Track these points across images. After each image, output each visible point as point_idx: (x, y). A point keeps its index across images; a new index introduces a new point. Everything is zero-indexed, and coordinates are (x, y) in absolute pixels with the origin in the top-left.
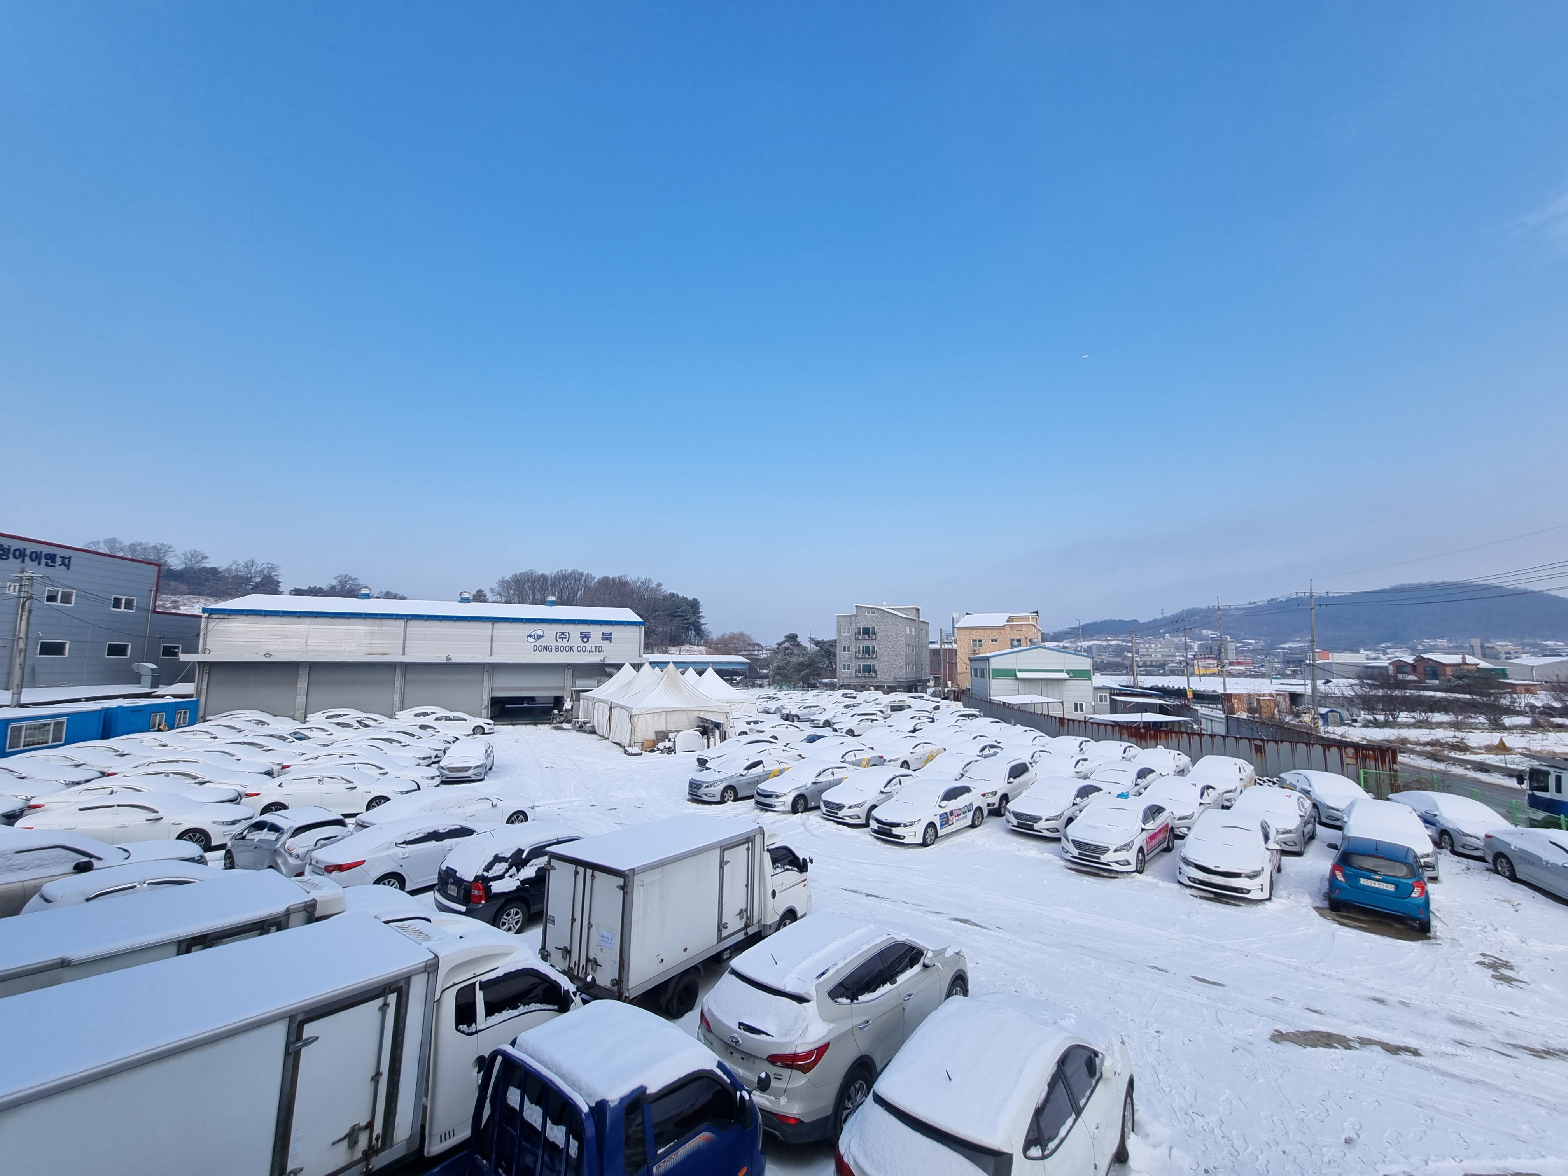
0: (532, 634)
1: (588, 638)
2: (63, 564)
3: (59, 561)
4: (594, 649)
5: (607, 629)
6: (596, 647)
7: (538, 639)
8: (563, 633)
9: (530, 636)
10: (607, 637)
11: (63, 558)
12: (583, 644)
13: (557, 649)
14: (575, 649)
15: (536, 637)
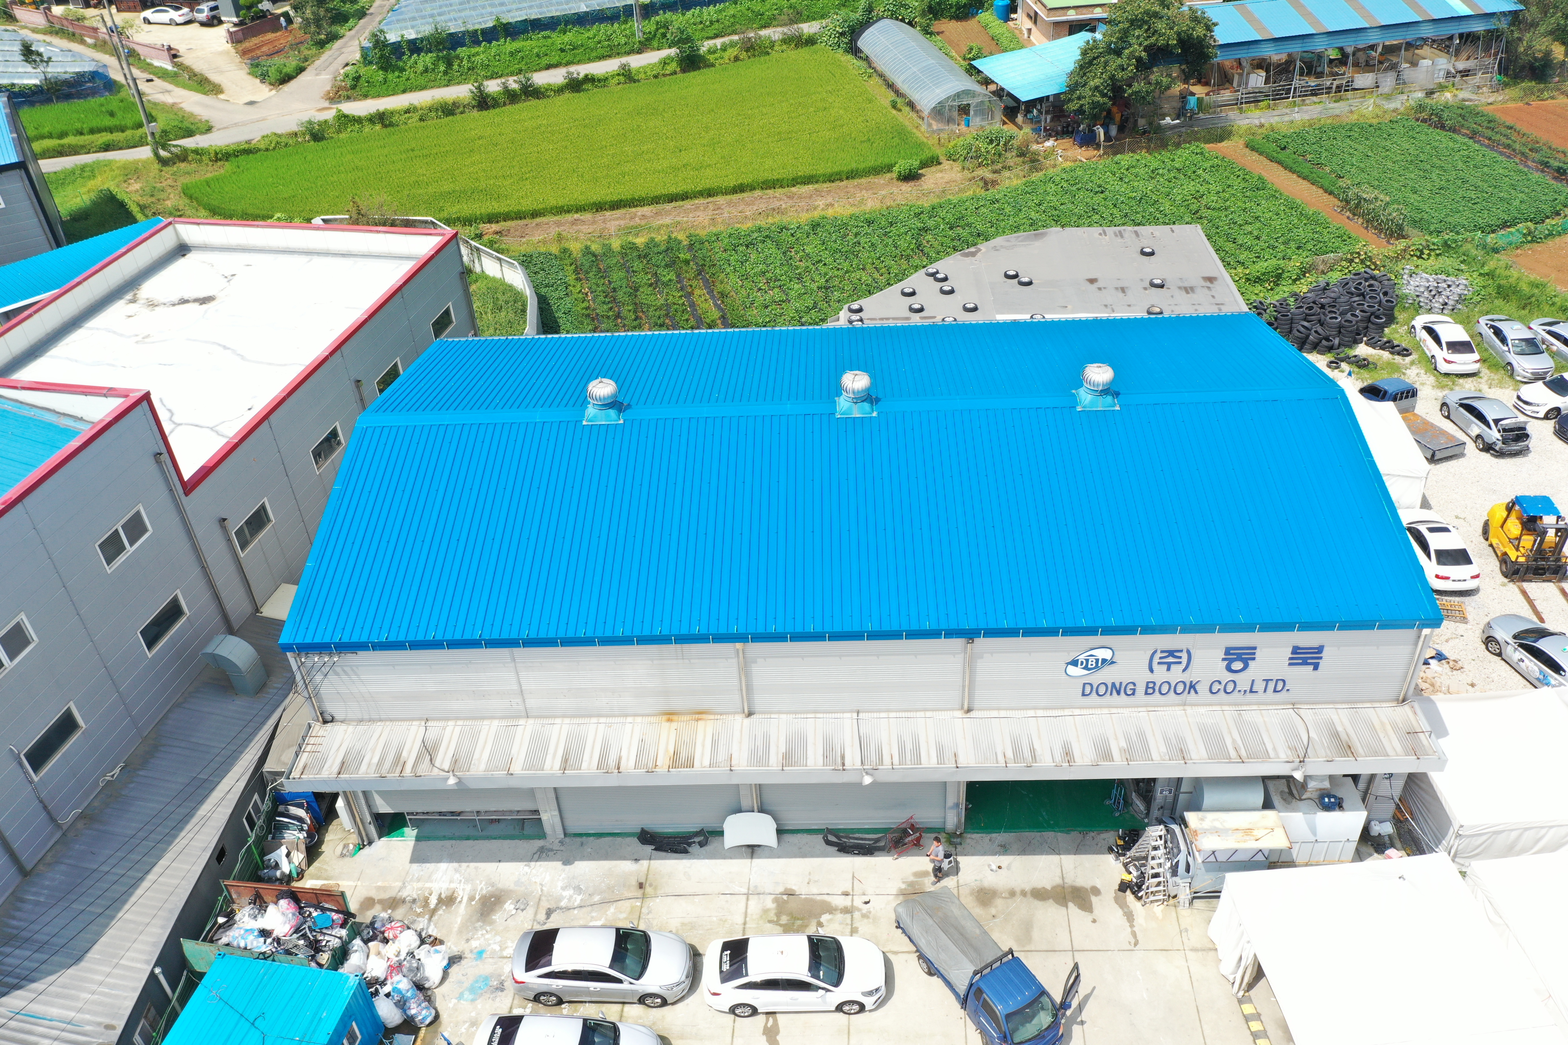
0: (1082, 658)
1: (1246, 662)
4: (1259, 686)
5: (1308, 639)
7: (1097, 668)
8: (1171, 653)
9: (1074, 663)
10: (1306, 654)
13: (1150, 688)
14: (1202, 688)
15: (1092, 663)
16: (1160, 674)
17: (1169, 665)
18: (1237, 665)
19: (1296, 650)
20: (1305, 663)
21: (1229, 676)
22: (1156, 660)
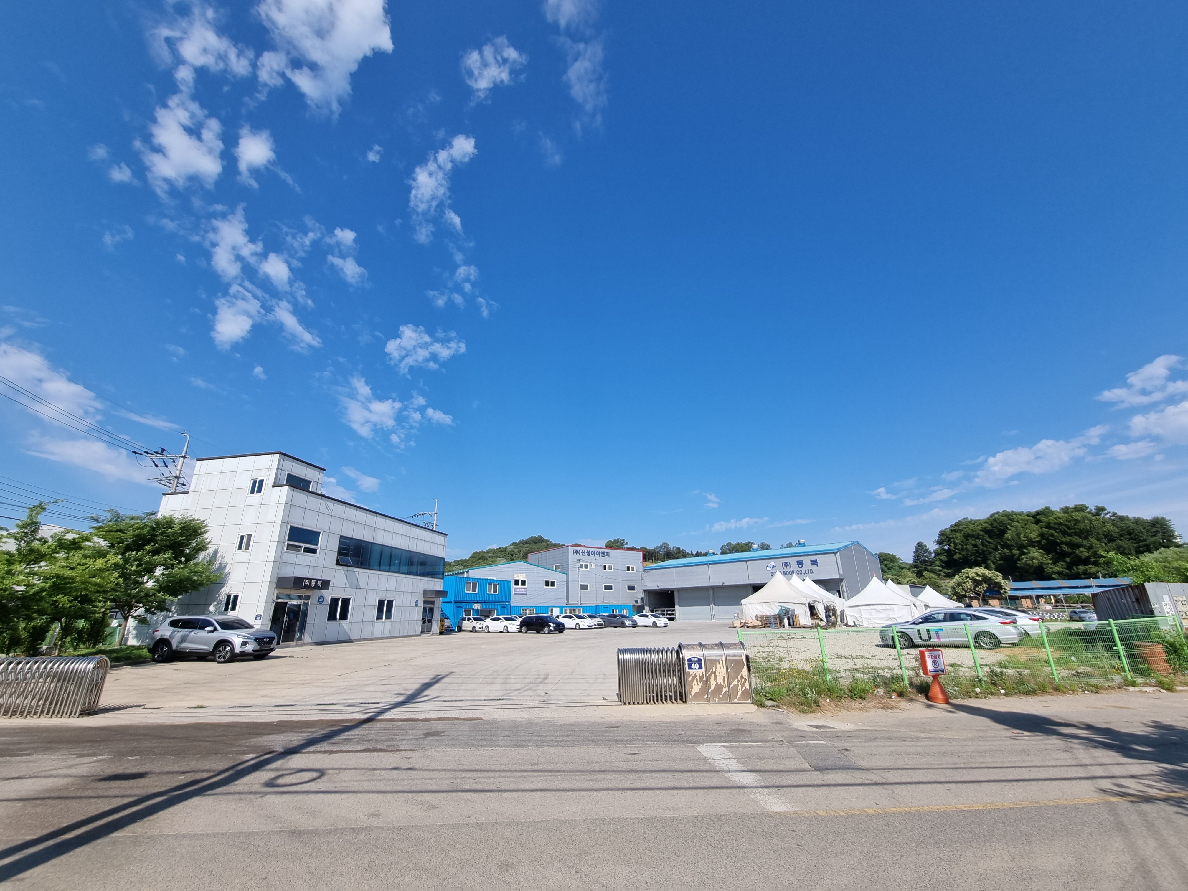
0: (769, 565)
1: (802, 564)
2: (607, 555)
3: (606, 554)
4: (807, 572)
5: (813, 558)
6: (808, 570)
7: (773, 568)
8: (786, 563)
9: (768, 566)
10: (814, 563)
11: (607, 553)
12: (799, 569)
13: (784, 573)
14: (795, 572)
15: (771, 567)
16: (785, 569)
17: (787, 566)
18: (800, 566)
19: (811, 561)
20: (814, 564)
22: (784, 565)
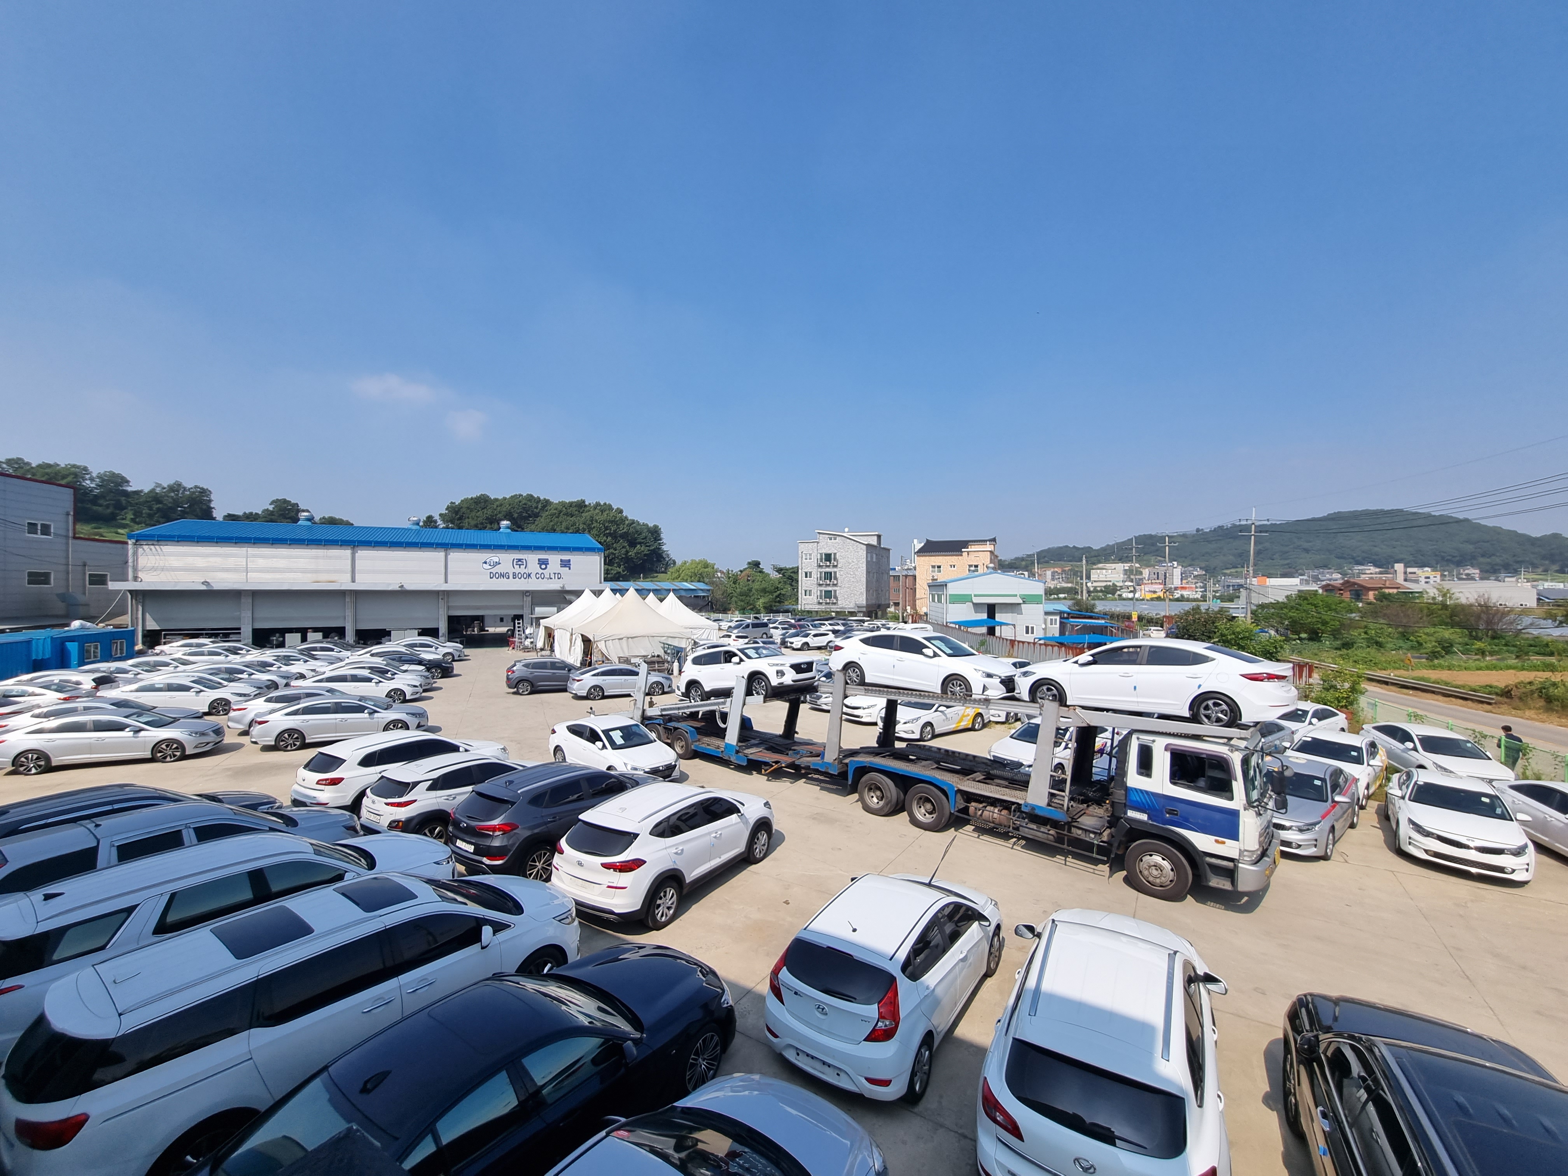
0: (488, 561)
1: (546, 565)
4: (552, 576)
5: (565, 556)
6: (555, 574)
7: (494, 566)
8: (520, 560)
9: (485, 563)
10: (566, 564)
13: (515, 576)
14: (533, 576)
15: (492, 564)
16: (517, 569)
17: (520, 565)
18: (543, 566)
19: (561, 560)
20: (565, 566)
21: (542, 571)
22: (515, 563)
